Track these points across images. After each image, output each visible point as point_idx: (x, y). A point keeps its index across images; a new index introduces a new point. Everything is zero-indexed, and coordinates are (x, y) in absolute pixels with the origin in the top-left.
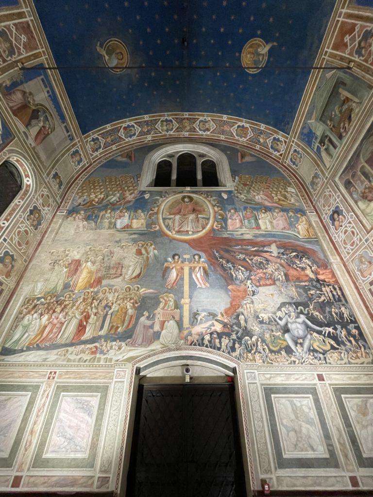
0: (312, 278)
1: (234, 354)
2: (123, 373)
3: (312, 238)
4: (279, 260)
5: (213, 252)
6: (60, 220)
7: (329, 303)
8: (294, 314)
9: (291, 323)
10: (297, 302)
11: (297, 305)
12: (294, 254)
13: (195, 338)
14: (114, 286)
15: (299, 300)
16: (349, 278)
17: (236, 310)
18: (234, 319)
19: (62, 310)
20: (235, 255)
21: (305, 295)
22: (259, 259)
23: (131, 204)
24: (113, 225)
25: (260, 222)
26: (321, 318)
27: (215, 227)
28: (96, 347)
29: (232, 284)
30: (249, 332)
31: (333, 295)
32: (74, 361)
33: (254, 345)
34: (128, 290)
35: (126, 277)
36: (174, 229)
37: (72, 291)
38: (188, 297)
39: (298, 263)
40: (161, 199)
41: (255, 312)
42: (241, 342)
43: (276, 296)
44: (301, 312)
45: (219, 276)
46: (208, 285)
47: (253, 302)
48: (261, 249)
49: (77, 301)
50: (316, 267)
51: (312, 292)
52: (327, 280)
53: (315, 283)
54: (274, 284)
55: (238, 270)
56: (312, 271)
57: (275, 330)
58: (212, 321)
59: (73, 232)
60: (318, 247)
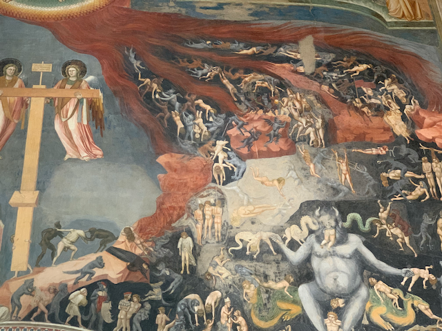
0: (401, 136)
4: (315, 85)
5: (126, 58)
8: (332, 232)
9: (319, 256)
10: (345, 202)
11: (345, 207)
12: (363, 67)
15: (354, 195)
17: (171, 222)
18: (164, 246)
20: (191, 66)
21: (373, 182)
22: (257, 80)
26: (404, 244)
29: (170, 151)
30: (201, 280)
33: (209, 316)
38: (33, 185)
39: (370, 92)
41: (226, 226)
42: (175, 307)
43: (291, 184)
44: (354, 229)
45: (133, 127)
48: (270, 51)
50: (418, 107)
52: (438, 141)
53: (404, 150)
54: (291, 150)
55: (193, 109)
56: (404, 118)
57: (272, 276)
58: (99, 254)
60: (432, 48)
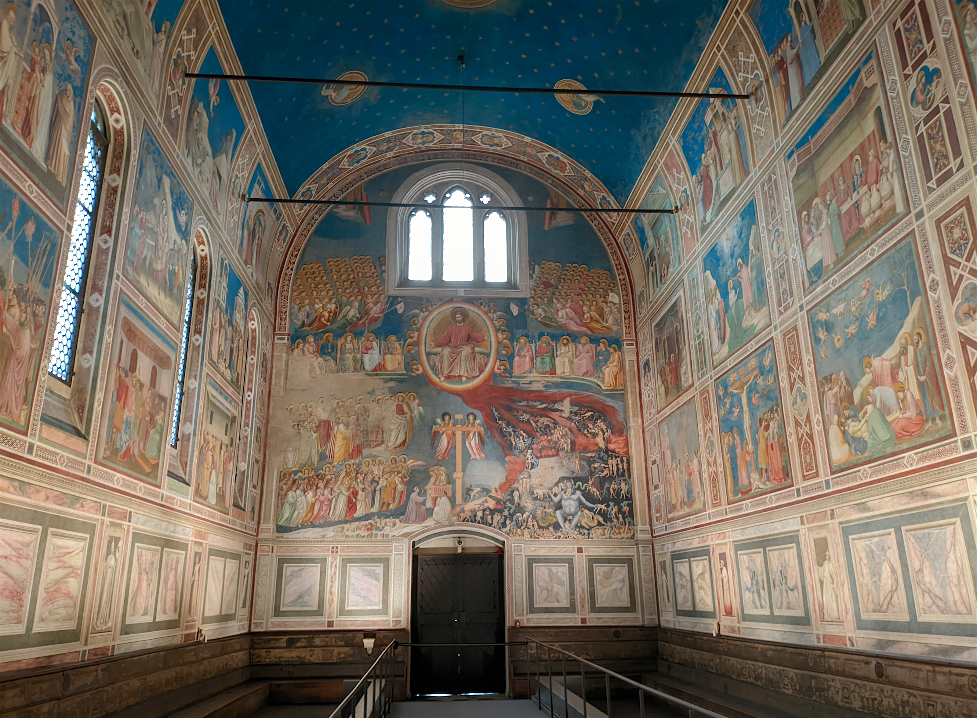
0: (602, 448)
1: (504, 530)
2: (400, 547)
3: (617, 390)
4: (569, 423)
5: (492, 411)
6: (284, 355)
7: (611, 478)
8: (570, 489)
9: (565, 499)
10: (576, 477)
12: (589, 414)
13: (468, 514)
14: (377, 457)
15: (580, 474)
16: (642, 448)
17: (511, 485)
18: (508, 495)
19: (326, 486)
20: (518, 414)
21: (588, 468)
22: (544, 420)
23: (379, 324)
24: (359, 366)
25: (558, 360)
26: (597, 495)
27: (496, 370)
28: (371, 524)
29: (510, 455)
30: (521, 508)
31: (618, 469)
32: (352, 537)
33: (524, 521)
34: (394, 461)
35: (390, 445)
36: (442, 373)
37: (331, 463)
38: (461, 470)
39: (591, 426)
40: (422, 314)
41: (531, 487)
42: (512, 518)
43: (556, 469)
44: (579, 488)
45: (496, 444)
46: (483, 456)
47: (530, 477)
48: (551, 406)
49: (339, 475)
50: (611, 434)
51: (596, 465)
52: (617, 450)
53: (602, 454)
54: (557, 455)
55: (519, 436)
56: (604, 438)
57: (547, 507)
58: (486, 498)
59: (308, 377)
60: (621, 403)
